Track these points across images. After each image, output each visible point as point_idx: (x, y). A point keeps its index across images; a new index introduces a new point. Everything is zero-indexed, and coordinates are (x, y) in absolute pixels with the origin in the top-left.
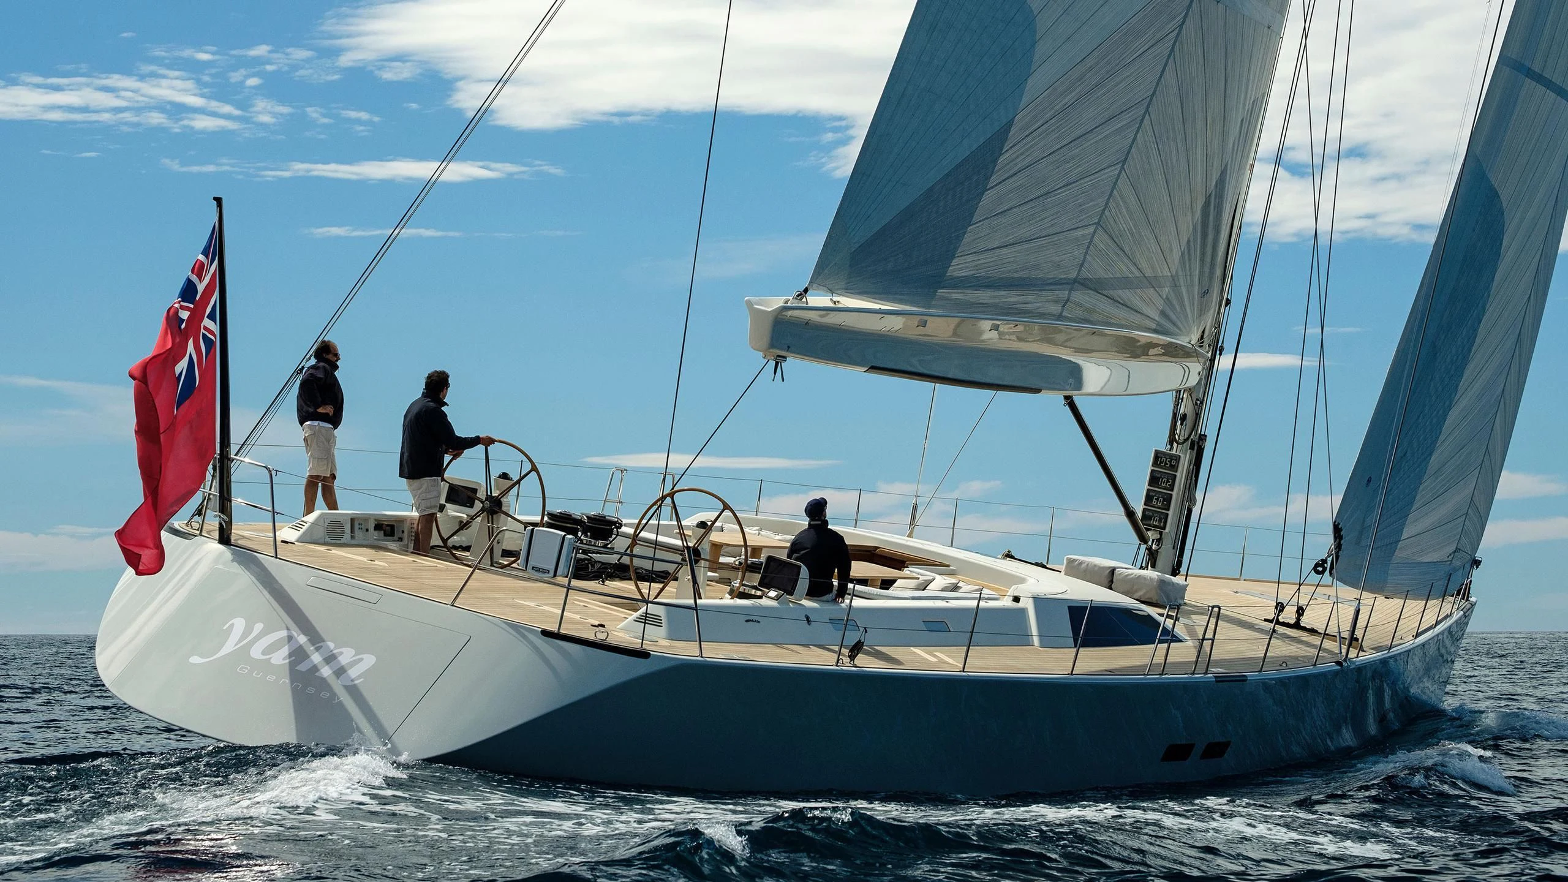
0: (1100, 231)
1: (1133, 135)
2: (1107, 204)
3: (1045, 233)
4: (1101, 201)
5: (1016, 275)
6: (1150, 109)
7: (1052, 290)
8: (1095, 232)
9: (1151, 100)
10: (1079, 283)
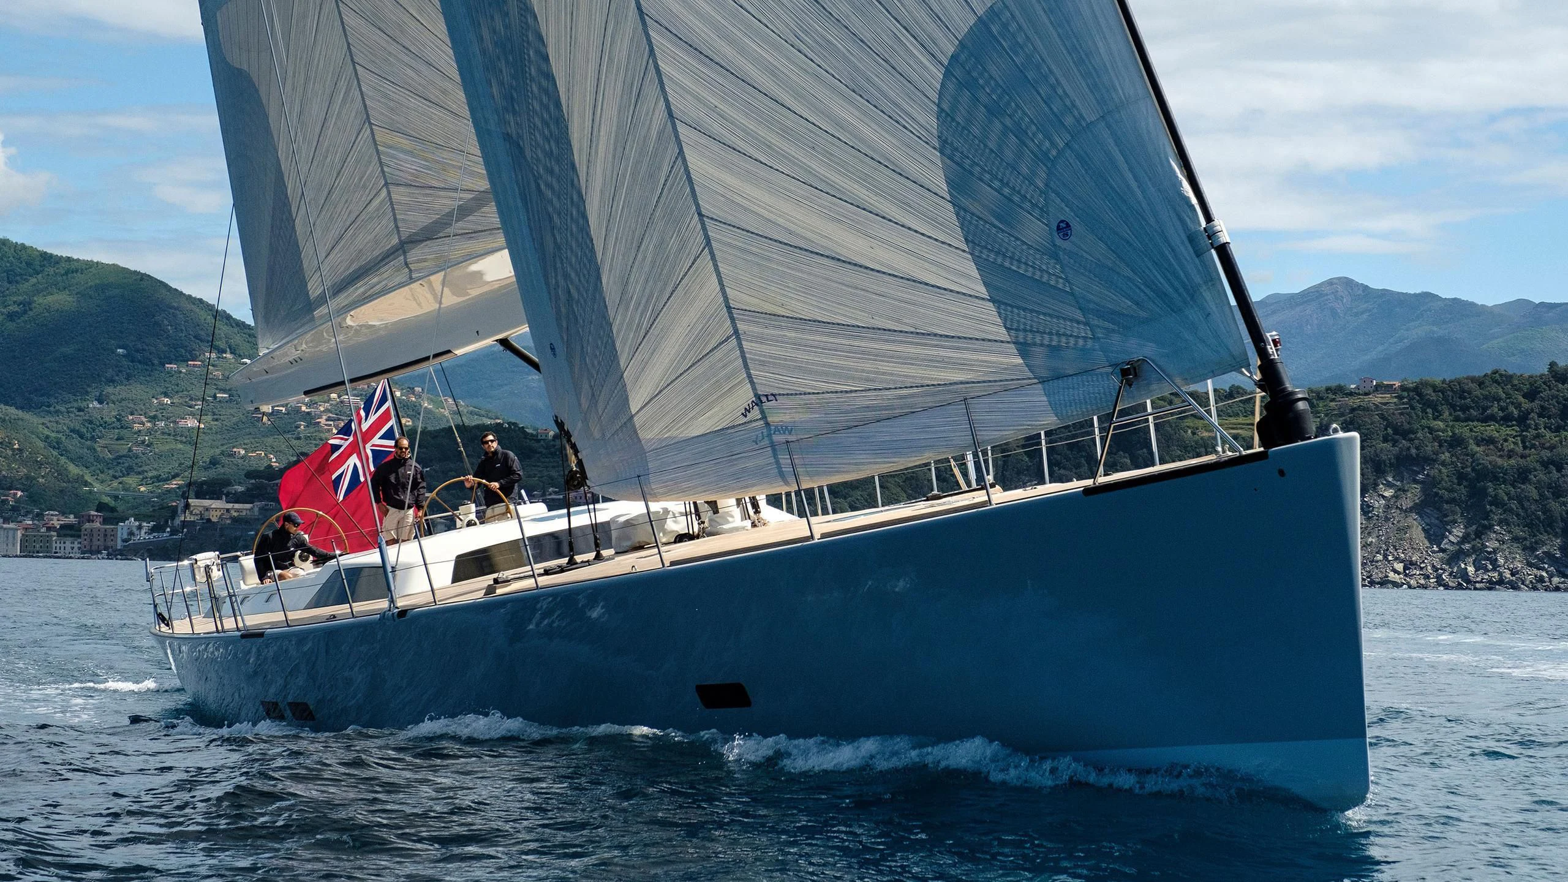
0: (392, 188)
1: (357, 93)
2: (381, 163)
3: (348, 223)
4: (374, 167)
5: (351, 270)
6: (356, 59)
7: (386, 264)
8: (389, 193)
9: (350, 52)
10: (407, 243)
